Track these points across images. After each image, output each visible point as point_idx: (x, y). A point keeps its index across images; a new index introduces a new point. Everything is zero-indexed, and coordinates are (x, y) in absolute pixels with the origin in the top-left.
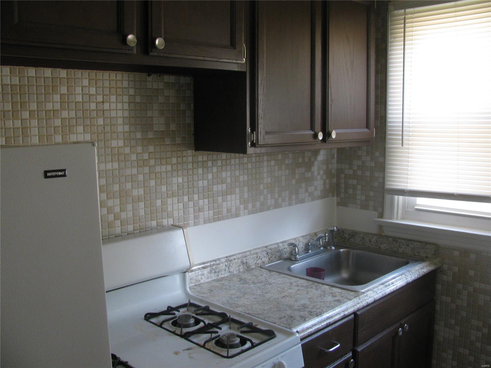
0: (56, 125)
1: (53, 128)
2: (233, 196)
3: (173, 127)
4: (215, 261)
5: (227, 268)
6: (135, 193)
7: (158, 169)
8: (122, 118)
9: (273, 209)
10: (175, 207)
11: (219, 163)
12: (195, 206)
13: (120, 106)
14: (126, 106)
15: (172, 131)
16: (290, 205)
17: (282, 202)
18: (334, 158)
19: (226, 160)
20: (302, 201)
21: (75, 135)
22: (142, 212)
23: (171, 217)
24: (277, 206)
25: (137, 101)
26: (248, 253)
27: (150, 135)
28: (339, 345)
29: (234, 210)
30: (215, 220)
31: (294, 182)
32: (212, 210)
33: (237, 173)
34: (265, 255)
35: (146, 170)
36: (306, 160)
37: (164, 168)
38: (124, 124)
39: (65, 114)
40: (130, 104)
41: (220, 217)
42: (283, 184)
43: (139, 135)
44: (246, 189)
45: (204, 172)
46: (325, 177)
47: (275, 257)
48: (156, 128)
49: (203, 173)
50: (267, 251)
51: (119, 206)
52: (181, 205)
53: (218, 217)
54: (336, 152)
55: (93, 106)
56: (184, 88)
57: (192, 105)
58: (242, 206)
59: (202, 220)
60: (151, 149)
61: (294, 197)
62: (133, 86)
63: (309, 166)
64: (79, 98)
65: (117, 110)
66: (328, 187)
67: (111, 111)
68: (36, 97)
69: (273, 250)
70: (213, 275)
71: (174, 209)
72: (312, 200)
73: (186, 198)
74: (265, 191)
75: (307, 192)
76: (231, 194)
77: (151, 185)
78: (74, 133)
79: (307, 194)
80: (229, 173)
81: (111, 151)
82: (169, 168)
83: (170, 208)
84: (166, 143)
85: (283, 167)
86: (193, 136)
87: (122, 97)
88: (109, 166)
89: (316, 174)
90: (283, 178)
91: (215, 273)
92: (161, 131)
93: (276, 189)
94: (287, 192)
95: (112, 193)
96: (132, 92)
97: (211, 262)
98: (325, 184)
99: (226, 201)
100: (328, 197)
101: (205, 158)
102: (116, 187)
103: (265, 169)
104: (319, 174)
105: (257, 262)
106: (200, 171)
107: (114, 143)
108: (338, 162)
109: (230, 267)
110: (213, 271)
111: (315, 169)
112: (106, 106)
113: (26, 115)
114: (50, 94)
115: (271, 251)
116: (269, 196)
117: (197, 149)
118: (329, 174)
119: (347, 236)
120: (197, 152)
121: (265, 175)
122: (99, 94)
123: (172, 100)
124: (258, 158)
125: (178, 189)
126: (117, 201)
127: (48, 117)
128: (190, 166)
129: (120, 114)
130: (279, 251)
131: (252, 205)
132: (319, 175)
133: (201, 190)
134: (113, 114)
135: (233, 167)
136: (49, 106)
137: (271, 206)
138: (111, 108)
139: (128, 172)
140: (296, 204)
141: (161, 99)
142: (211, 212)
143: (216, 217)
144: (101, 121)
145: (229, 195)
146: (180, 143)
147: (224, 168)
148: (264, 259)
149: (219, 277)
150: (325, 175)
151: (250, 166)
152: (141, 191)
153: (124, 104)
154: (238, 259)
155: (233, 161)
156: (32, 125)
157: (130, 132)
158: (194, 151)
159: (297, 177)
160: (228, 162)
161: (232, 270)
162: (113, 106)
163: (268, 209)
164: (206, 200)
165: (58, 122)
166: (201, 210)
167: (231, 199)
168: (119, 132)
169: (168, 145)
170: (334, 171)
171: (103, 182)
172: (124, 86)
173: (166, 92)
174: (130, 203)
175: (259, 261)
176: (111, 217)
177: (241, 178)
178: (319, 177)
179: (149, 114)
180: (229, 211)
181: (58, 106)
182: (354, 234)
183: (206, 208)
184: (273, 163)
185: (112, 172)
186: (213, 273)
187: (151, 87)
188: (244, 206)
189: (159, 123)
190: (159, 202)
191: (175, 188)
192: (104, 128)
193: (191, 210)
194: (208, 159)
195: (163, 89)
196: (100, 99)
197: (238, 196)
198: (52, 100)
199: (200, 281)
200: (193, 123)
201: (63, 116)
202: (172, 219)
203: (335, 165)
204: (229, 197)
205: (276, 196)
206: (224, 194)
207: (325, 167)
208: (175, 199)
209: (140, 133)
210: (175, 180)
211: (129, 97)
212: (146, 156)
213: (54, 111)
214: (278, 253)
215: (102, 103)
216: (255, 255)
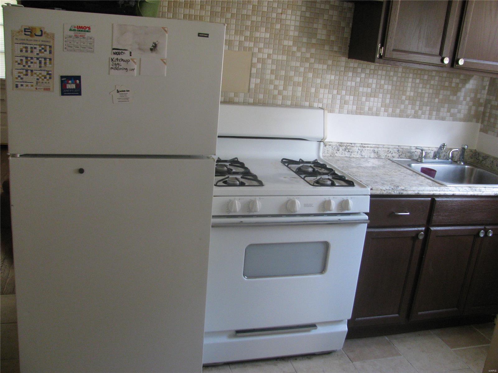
0: (247, 24)
1: (245, 26)
2: (376, 99)
3: (332, 38)
4: (351, 144)
5: (359, 152)
6: (296, 79)
7: (316, 66)
8: (294, 27)
9: (412, 118)
10: (326, 96)
11: (368, 71)
12: (342, 99)
13: (293, 18)
14: (298, 18)
15: (332, 41)
16: (429, 118)
17: (422, 114)
18: (484, 89)
19: (374, 70)
20: (443, 119)
21: (259, 33)
22: (299, 94)
23: (321, 103)
24: (416, 116)
25: (307, 16)
26: (382, 146)
27: (314, 41)
28: (408, 214)
29: (375, 109)
30: (357, 113)
31: (437, 100)
32: (355, 105)
33: (383, 82)
34: (396, 151)
35: (307, 65)
36: (453, 85)
37: (321, 66)
38: (295, 30)
39: (254, 18)
40: (301, 17)
41: (362, 112)
42: (426, 100)
43: (305, 40)
44: (389, 96)
45: (353, 75)
46: (471, 104)
47: (405, 156)
48: (319, 37)
49: (352, 77)
50: (398, 149)
51: (283, 86)
52: (330, 96)
53: (360, 111)
54: (488, 85)
55: (274, 15)
56: (346, 11)
57: (351, 24)
58: (383, 109)
59: (346, 111)
60: (313, 51)
61: (434, 113)
62: (305, 5)
63: (455, 91)
64: (265, 9)
65: (291, 20)
66: (473, 112)
67: (287, 20)
68: (236, 5)
69: (404, 150)
70: (346, 153)
71: (324, 97)
72: (454, 120)
73: (335, 92)
74: (407, 102)
75: (449, 112)
76: (375, 97)
77: (309, 76)
78: (259, 32)
79: (449, 114)
80: (375, 81)
81: (283, 47)
82: (325, 67)
83: (321, 96)
84: (325, 49)
85: (428, 86)
86: (349, 47)
87: (296, 12)
88: (280, 57)
89: (462, 99)
90: (427, 95)
91: (349, 152)
92: (323, 40)
93: (418, 103)
94: (428, 108)
95: (279, 76)
96: (304, 9)
97: (348, 143)
98: (470, 110)
99: (369, 101)
100: (471, 121)
101: (356, 65)
102: (283, 73)
103: (410, 85)
104: (465, 99)
105: (388, 155)
106: (350, 74)
107: (286, 43)
108: (488, 94)
109: (363, 152)
110: (347, 150)
111: (461, 94)
112: (284, 17)
113: (229, 15)
114: (246, 4)
115: (402, 150)
116: (410, 107)
117: (350, 57)
118: (476, 102)
119: (481, 158)
120: (350, 59)
121: (409, 89)
122: (279, 8)
123: (335, 18)
124: (404, 75)
125: (330, 83)
126: (282, 82)
127: (242, 19)
128: (343, 69)
129: (293, 23)
130: (409, 152)
131: (393, 110)
132: (464, 101)
133: (349, 88)
134: (288, 23)
135: (379, 77)
136: (244, 12)
137: (410, 115)
138: (287, 18)
139: (293, 64)
140: (436, 119)
141: (326, 17)
142: (355, 107)
143: (359, 111)
144: (278, 26)
145: (373, 97)
146: (337, 50)
147: (371, 76)
148: (394, 155)
149: (351, 156)
150: (472, 102)
151: (395, 79)
152: (301, 79)
153: (297, 17)
154: (371, 147)
155: (380, 72)
156: (232, 23)
157: (299, 37)
158: (347, 58)
159: (441, 97)
160: (376, 72)
161: (363, 154)
162: (289, 17)
163: (407, 116)
164: (352, 97)
165: (249, 23)
166: (346, 103)
167: (374, 101)
168: (290, 36)
169: (327, 50)
170: (482, 101)
171: (274, 67)
172: (298, 4)
173: (331, 12)
174: (291, 86)
175: (390, 155)
176: (276, 92)
177: (386, 87)
178: (464, 102)
179: (315, 26)
180: (370, 109)
181: (250, 13)
182: (486, 157)
183: (351, 102)
184: (418, 81)
185: (282, 61)
186: (347, 151)
187: (319, 7)
188: (385, 109)
189: (322, 34)
190: (313, 90)
191: (328, 82)
192: (280, 31)
193: (338, 102)
194: (358, 66)
195: (328, 10)
196: (280, 11)
197: (380, 100)
198: (246, 8)
199: (335, 154)
200: (350, 37)
201: (253, 20)
202: (322, 104)
203: (485, 96)
204: (372, 99)
205: (417, 108)
206: (368, 96)
207: (472, 95)
208: (327, 91)
209: (306, 38)
210: (328, 77)
211: (301, 13)
212: (308, 55)
213: (247, 15)
214: (409, 154)
215: (281, 14)
216: (387, 149)
